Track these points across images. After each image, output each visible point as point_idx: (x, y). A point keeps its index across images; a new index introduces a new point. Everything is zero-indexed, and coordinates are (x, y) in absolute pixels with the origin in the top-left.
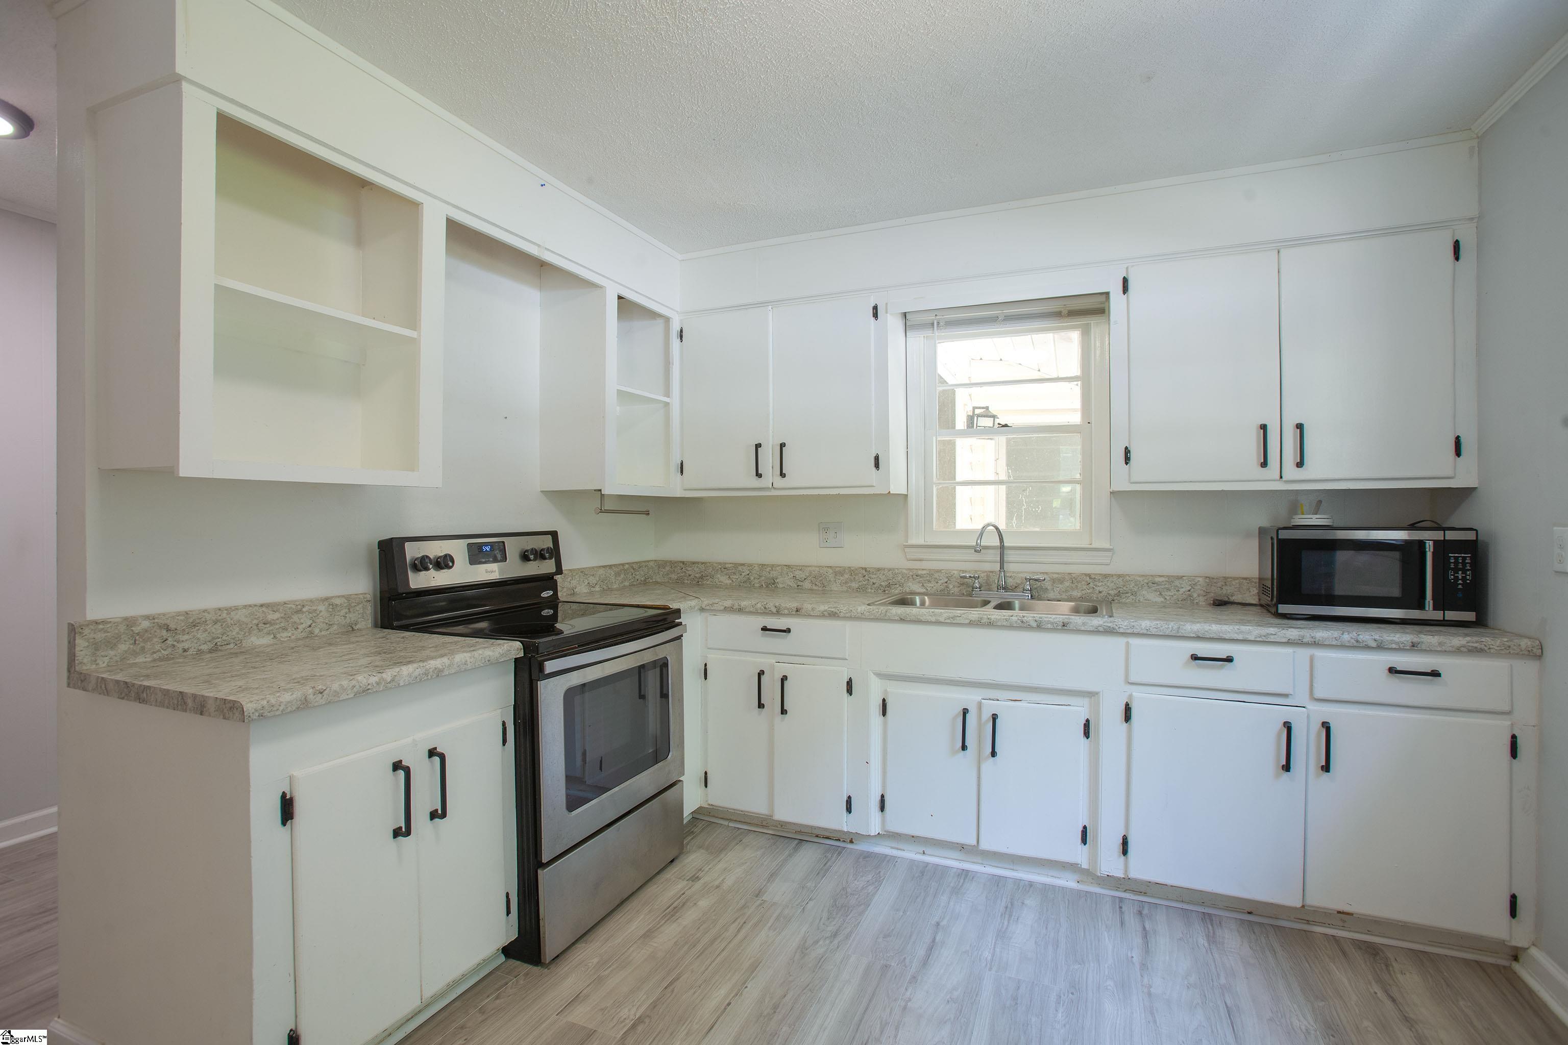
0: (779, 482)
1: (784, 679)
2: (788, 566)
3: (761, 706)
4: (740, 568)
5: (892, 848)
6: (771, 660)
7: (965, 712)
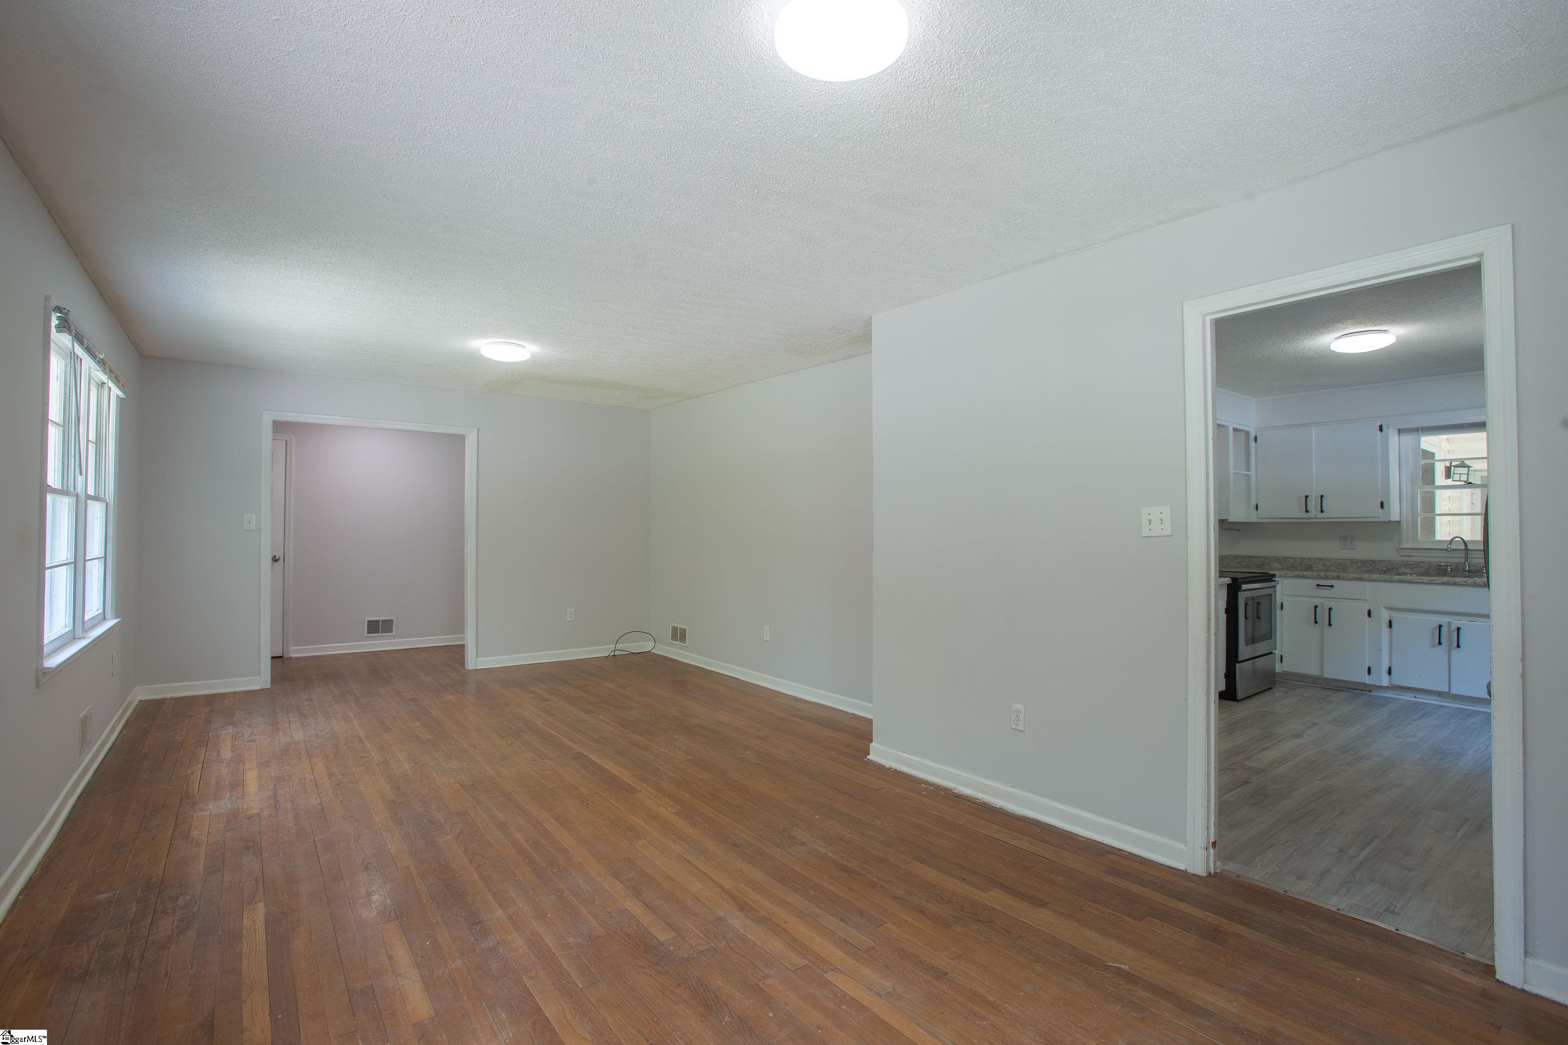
0: (1320, 515)
1: (1330, 609)
2: (1320, 559)
3: (1316, 622)
4: (1288, 560)
5: (1395, 694)
6: (1322, 600)
7: (1440, 626)
